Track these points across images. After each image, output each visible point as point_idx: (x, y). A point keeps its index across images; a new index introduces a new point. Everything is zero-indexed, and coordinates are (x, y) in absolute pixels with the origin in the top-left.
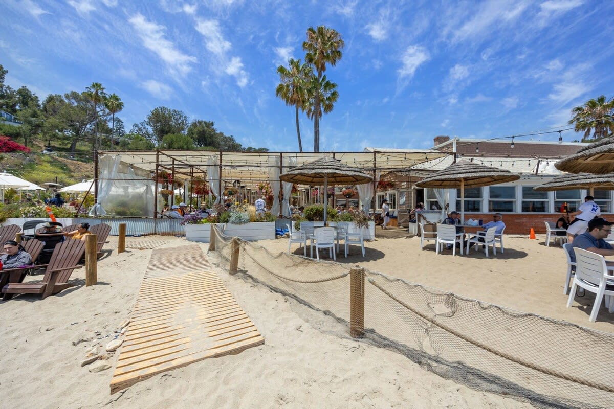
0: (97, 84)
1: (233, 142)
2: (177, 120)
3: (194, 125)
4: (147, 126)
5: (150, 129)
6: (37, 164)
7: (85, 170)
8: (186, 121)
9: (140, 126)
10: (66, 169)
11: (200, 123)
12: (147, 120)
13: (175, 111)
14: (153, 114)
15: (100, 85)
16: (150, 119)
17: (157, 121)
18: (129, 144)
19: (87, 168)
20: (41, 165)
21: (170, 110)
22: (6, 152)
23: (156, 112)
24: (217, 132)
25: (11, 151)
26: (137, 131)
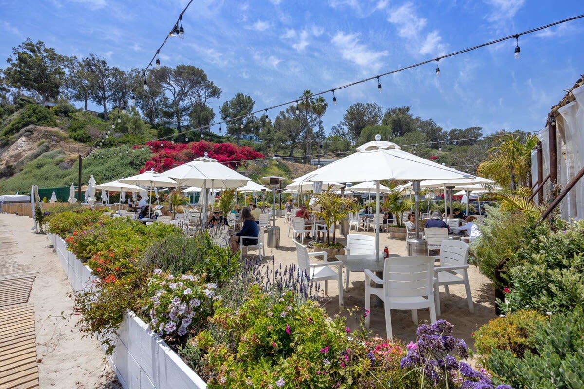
0: (307, 92)
1: (432, 126)
2: (371, 113)
3: (388, 115)
4: (343, 127)
5: (346, 129)
6: (269, 168)
7: (301, 170)
8: (379, 113)
9: (337, 128)
10: (288, 172)
11: (394, 111)
12: (343, 121)
13: (368, 104)
14: (349, 113)
15: (309, 91)
16: (346, 118)
17: (352, 120)
18: (330, 146)
19: (302, 169)
20: (271, 169)
21: (363, 104)
22: (251, 160)
23: (351, 110)
24: (414, 117)
25: (254, 159)
26: (335, 133)
